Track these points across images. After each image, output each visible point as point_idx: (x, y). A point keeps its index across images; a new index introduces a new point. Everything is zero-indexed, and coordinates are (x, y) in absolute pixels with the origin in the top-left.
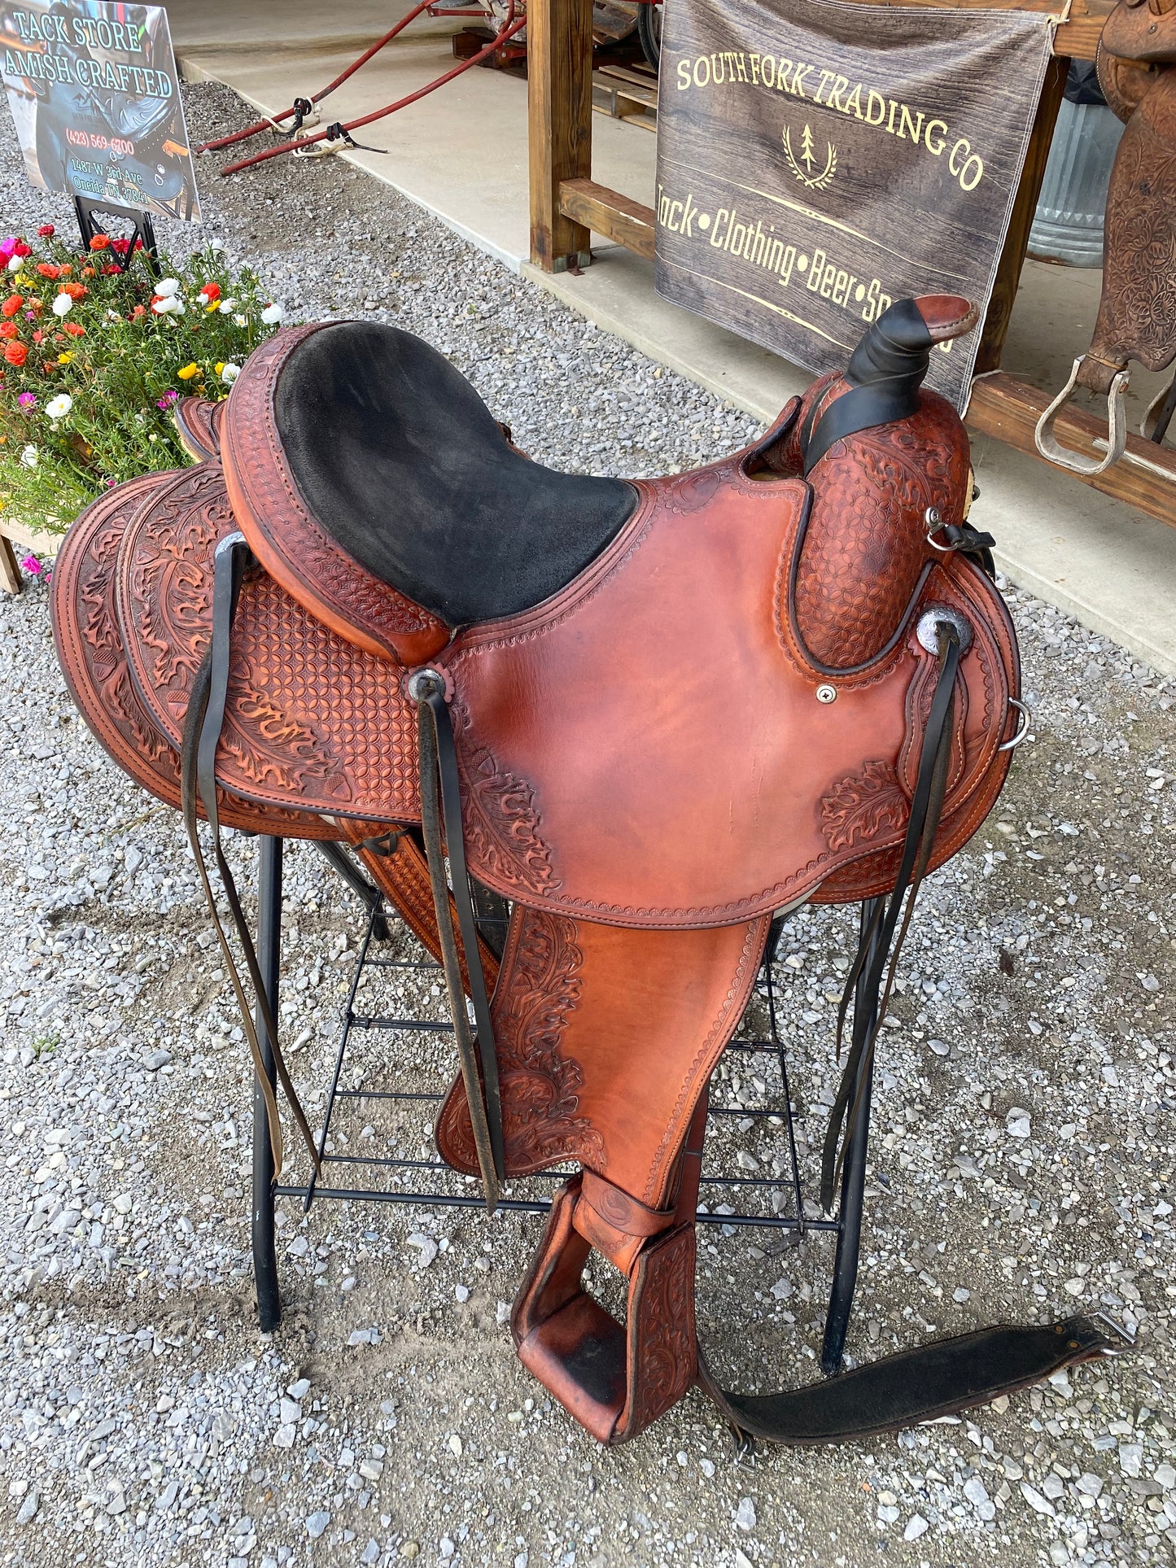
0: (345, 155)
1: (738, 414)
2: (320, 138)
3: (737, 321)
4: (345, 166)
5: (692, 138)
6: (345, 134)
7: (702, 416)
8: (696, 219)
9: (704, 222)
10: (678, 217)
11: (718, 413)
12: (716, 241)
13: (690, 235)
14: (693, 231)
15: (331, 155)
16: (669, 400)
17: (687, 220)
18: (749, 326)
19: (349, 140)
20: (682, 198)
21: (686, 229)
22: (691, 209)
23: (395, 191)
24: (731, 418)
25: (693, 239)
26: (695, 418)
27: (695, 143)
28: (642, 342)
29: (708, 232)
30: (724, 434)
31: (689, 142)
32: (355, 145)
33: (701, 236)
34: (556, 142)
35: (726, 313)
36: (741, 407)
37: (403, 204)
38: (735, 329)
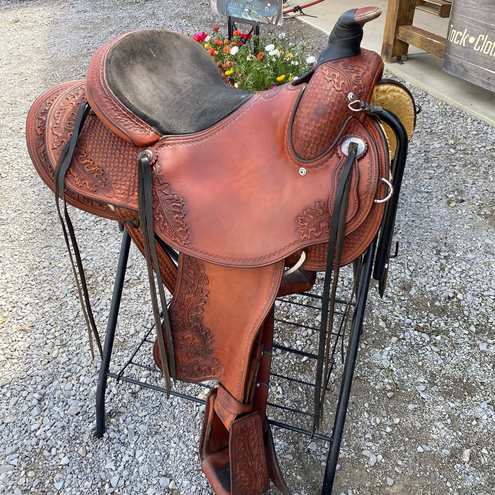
0: (300, 18)
1: (479, 121)
2: (290, 11)
3: (483, 82)
4: (300, 22)
5: (471, 6)
6: (300, 10)
7: (462, 121)
8: (468, 39)
9: (472, 40)
10: (459, 38)
11: (469, 121)
12: (477, 48)
13: (464, 45)
14: (465, 44)
15: (293, 18)
16: (445, 114)
17: (463, 40)
18: (489, 84)
19: (301, 12)
20: (462, 31)
21: (462, 43)
22: (466, 35)
23: (321, 31)
24: (475, 123)
25: (465, 47)
26: (458, 122)
27: (471, 8)
28: (432, 91)
29: (473, 44)
30: (473, 129)
31: (468, 7)
32: (304, 15)
33: (469, 46)
34: (400, 10)
35: (477, 79)
36: (480, 118)
37: (324, 36)
38: (481, 85)
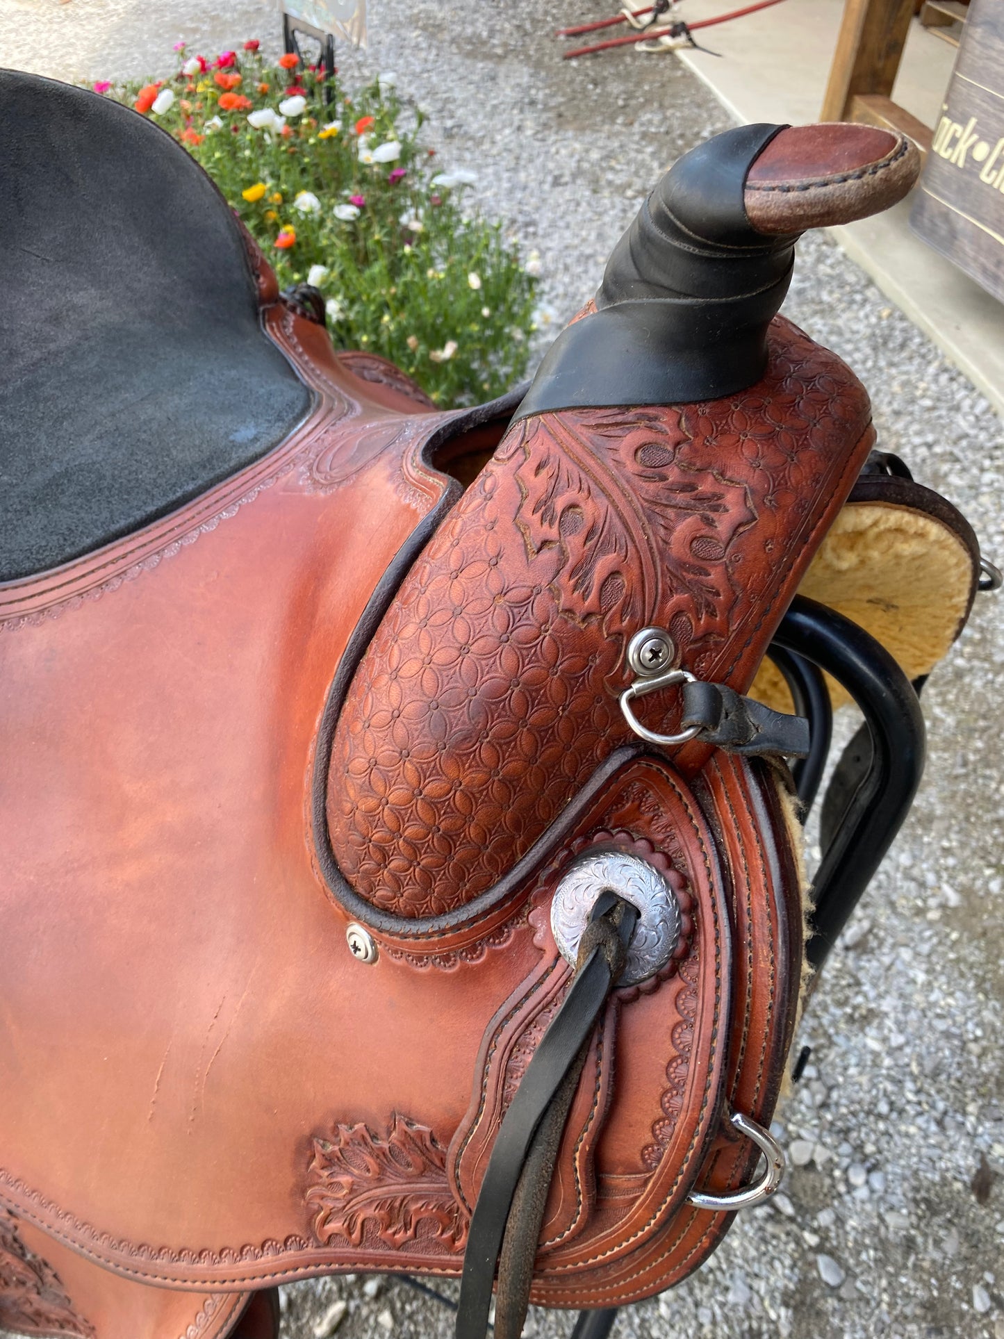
0: (681, 54)
1: (954, 375)
2: (663, 34)
3: (985, 270)
4: (677, 63)
5: (994, 54)
6: (688, 33)
7: (912, 368)
8: (972, 147)
9: (981, 152)
10: (954, 142)
11: (932, 369)
12: (988, 175)
13: (961, 164)
14: (966, 161)
15: (669, 52)
16: (885, 343)
17: (962, 147)
18: (995, 279)
19: (690, 40)
20: (963, 122)
21: (958, 159)
22: (971, 134)
23: (709, 92)
24: (944, 378)
25: (963, 170)
26: (904, 368)
27: (995, 60)
28: (884, 278)
29: (981, 164)
30: (929, 393)
31: (989, 58)
32: (695, 46)
33: (973, 166)
34: (862, 50)
35: (975, 260)
36: (961, 367)
37: (712, 105)
38: (980, 279)
